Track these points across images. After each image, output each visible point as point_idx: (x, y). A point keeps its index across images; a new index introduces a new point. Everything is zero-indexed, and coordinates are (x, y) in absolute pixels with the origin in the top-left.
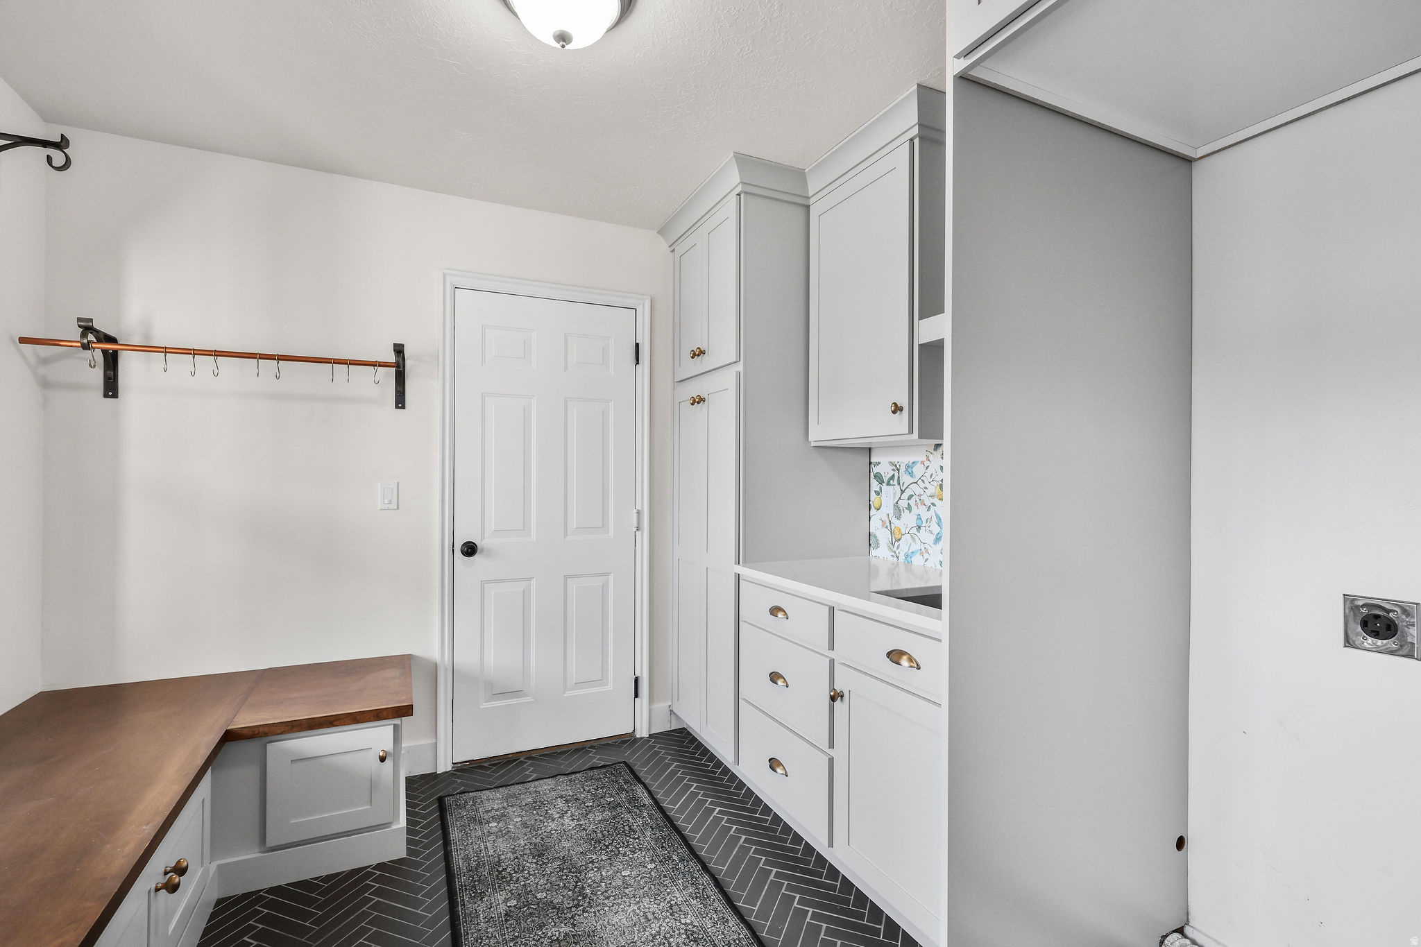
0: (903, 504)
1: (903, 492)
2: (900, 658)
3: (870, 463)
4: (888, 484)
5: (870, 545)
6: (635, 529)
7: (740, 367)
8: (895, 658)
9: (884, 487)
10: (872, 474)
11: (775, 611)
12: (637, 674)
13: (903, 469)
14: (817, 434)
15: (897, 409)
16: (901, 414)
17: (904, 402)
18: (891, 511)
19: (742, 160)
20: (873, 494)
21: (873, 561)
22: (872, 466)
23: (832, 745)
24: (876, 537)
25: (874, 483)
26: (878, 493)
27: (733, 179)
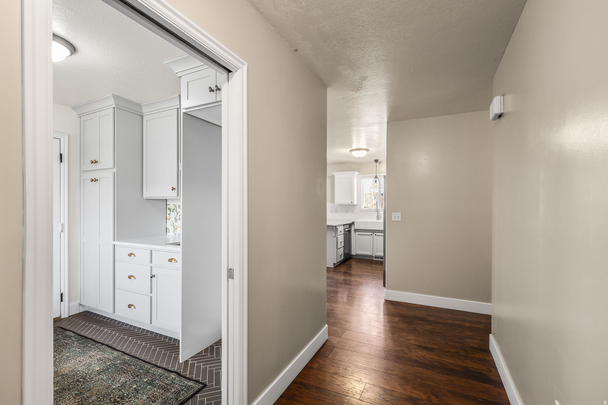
0: (177, 218)
1: (177, 214)
2: (172, 260)
3: (167, 204)
4: (173, 211)
5: (166, 232)
6: (61, 232)
7: (115, 170)
8: (170, 261)
9: (171, 212)
10: (167, 208)
11: (130, 255)
12: (62, 292)
13: (177, 207)
14: (146, 195)
15: (173, 189)
16: (175, 190)
17: (175, 187)
18: (174, 220)
19: (115, 97)
20: (167, 214)
21: (168, 237)
22: (167, 205)
23: (151, 293)
24: (168, 229)
25: (168, 211)
26: (169, 214)
27: (112, 102)
